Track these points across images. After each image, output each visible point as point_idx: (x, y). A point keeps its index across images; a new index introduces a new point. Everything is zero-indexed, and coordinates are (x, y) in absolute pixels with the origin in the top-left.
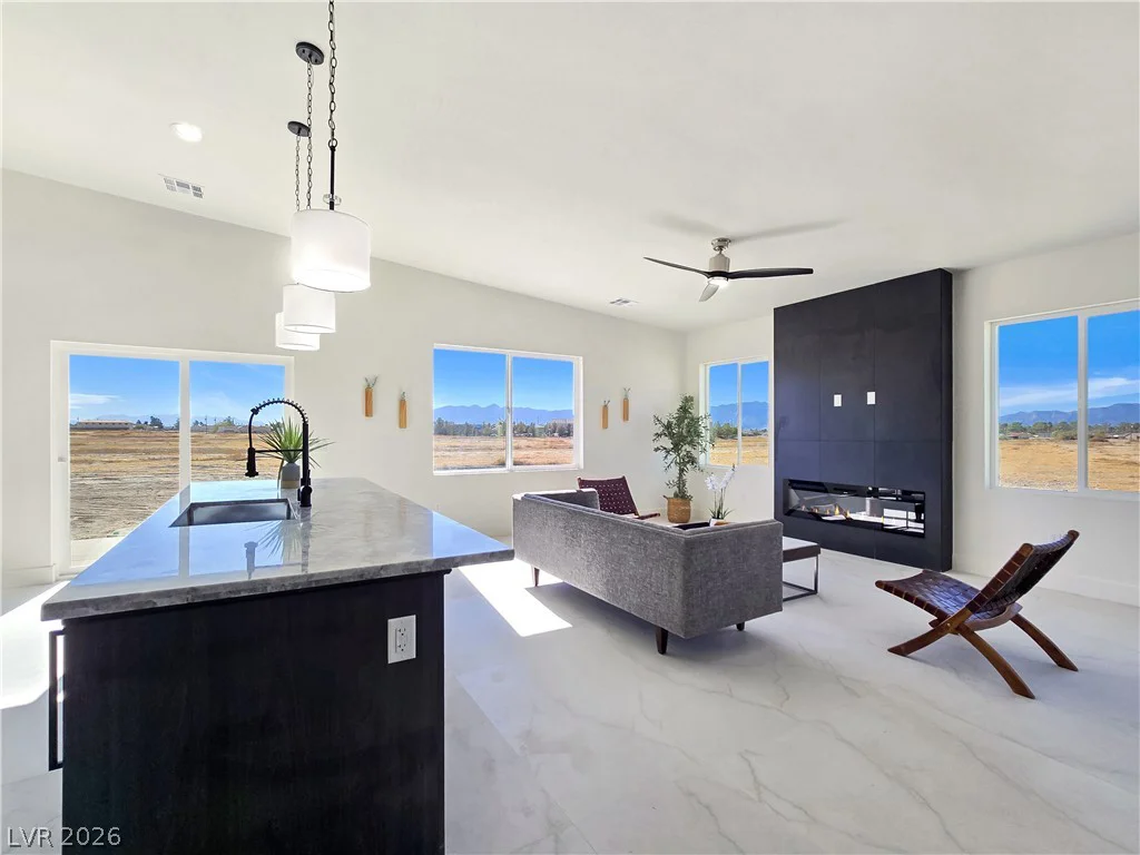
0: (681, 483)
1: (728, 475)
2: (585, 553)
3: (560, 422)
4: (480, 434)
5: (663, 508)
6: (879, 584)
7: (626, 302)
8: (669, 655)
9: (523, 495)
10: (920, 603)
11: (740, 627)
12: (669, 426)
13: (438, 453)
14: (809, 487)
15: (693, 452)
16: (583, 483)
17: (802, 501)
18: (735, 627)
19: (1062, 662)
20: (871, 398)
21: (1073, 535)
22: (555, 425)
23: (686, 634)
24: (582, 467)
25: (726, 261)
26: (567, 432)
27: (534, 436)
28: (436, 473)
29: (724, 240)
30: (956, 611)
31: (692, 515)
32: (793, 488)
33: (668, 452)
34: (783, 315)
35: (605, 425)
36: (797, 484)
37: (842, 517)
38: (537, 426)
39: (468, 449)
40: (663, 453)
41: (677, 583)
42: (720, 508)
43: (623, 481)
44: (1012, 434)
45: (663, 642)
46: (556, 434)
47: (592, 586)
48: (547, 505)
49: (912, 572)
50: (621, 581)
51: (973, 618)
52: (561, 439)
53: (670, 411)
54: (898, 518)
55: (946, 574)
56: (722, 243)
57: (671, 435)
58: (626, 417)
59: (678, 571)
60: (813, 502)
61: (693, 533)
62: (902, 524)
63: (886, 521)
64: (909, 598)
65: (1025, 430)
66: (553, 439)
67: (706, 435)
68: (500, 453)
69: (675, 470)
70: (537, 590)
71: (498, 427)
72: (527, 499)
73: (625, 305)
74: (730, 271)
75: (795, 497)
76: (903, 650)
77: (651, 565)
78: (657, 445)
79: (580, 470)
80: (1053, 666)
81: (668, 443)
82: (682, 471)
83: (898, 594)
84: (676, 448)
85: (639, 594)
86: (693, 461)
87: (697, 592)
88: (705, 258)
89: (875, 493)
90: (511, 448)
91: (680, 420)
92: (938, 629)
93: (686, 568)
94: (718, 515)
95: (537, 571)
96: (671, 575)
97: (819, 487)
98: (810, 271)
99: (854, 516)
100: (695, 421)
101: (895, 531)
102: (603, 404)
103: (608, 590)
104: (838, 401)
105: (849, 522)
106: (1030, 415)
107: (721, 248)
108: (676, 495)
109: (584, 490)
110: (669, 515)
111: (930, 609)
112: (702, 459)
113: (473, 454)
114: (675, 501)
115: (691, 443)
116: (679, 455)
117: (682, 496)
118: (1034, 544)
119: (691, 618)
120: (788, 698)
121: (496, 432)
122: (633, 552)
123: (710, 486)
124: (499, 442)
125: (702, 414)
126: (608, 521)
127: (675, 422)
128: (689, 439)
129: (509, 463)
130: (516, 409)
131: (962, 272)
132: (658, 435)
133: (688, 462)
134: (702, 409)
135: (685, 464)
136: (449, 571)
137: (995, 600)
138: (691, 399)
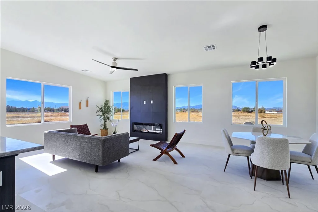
0: (105, 125)
1: (117, 122)
2: (72, 147)
3: (65, 107)
4: (30, 111)
5: (99, 132)
6: (151, 145)
7: (87, 71)
8: (99, 172)
9: (48, 131)
10: (158, 148)
11: (119, 161)
12: (101, 109)
13: (8, 119)
14: (139, 124)
15: (108, 116)
16: (72, 126)
17: (137, 128)
18: (117, 161)
19: (183, 156)
20: (152, 102)
21: (185, 130)
22: (62, 108)
23: (103, 165)
24: (72, 121)
25: (117, 64)
26: (67, 111)
27: (54, 112)
28: (8, 126)
29: (116, 58)
30: (165, 149)
31: (108, 134)
32: (136, 125)
33: (101, 116)
34: (132, 80)
35: (80, 108)
36: (137, 124)
37: (147, 131)
38: (55, 108)
39: (23, 117)
40: (100, 117)
41: (101, 151)
42: (115, 131)
43: (86, 125)
44: (183, 111)
45: (97, 169)
46: (63, 111)
47: (74, 156)
48: (58, 134)
49: (157, 142)
50: (84, 154)
51: (168, 150)
52: (65, 113)
53: (102, 104)
54: (158, 131)
55: (166, 142)
56: (115, 59)
57: (102, 111)
58: (87, 106)
59: (101, 148)
60: (140, 128)
61: (105, 137)
62: (159, 132)
63: (156, 131)
64: (156, 148)
65: (185, 110)
66: (62, 113)
67: (113, 111)
68: (39, 118)
69: (103, 121)
70: (54, 162)
71: (38, 109)
72: (50, 132)
73: (87, 72)
74: (118, 67)
75: (135, 127)
76: (155, 160)
77: (93, 148)
78: (97, 114)
79: (71, 122)
80: (181, 157)
81: (101, 113)
82: (105, 121)
83: (154, 147)
84: (104, 115)
85: (90, 156)
86: (108, 118)
87: (106, 153)
88: (111, 62)
89: (154, 125)
90: (43, 116)
91: (105, 107)
92: (162, 154)
93: (103, 147)
94: (114, 133)
95: (54, 156)
96: (99, 149)
97: (142, 124)
98: (137, 70)
99: (150, 131)
100: (109, 107)
101: (157, 133)
102: (79, 101)
103: (79, 157)
104: (145, 102)
105: (148, 132)
106: (186, 107)
107: (115, 60)
108: (103, 129)
109: (73, 128)
110: (101, 134)
111: (160, 149)
112: (111, 118)
113: (25, 119)
114: (103, 130)
115: (108, 113)
116: (104, 117)
117: (105, 128)
118: (178, 133)
119: (104, 160)
120: (129, 175)
121: (37, 111)
122: (87, 145)
123: (112, 125)
124: (39, 114)
125: (111, 105)
126: (79, 137)
127: (103, 107)
128: (107, 112)
129: (43, 121)
130: (46, 102)
131: (169, 75)
132: (98, 111)
133: (107, 119)
134: (111, 104)
135: (106, 119)
136: (17, 155)
137: (172, 145)
138: (108, 101)
